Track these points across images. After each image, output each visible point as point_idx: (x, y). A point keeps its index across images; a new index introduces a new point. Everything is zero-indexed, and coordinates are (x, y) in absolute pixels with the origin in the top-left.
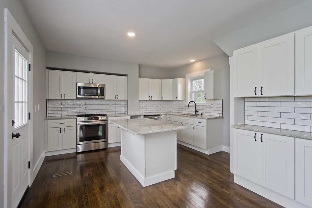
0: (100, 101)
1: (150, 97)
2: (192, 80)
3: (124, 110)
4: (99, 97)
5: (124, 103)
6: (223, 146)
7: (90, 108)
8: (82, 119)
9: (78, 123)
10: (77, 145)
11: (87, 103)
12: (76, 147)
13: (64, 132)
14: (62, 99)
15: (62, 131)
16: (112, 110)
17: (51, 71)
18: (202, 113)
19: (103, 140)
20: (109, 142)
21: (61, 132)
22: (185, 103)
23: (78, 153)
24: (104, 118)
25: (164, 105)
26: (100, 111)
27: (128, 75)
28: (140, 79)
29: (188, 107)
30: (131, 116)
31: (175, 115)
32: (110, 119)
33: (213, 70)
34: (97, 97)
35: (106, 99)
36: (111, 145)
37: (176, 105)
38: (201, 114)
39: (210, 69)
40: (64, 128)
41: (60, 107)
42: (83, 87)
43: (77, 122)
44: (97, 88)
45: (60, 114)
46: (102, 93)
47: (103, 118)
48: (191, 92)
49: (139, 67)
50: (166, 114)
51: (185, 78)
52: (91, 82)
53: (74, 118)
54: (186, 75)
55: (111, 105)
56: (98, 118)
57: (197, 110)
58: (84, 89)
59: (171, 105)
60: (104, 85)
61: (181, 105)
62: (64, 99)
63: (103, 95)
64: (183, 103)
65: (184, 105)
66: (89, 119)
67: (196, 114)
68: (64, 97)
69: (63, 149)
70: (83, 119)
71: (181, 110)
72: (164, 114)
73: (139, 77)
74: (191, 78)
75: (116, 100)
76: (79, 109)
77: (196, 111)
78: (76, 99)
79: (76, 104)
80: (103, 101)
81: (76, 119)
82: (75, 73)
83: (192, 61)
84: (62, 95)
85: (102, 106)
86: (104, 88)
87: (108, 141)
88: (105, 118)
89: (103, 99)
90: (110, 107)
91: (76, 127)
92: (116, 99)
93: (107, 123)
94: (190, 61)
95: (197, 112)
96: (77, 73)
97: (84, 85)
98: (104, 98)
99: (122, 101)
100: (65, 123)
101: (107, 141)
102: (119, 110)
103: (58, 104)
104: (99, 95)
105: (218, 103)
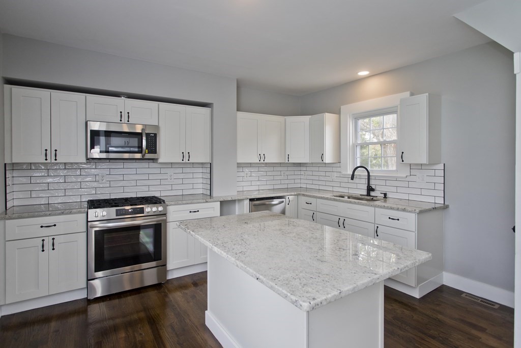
0: (145, 164)
1: (262, 156)
2: (357, 117)
3: (201, 186)
4: (143, 156)
5: (200, 170)
6: (444, 273)
7: (121, 184)
8: (101, 213)
9: (89, 224)
10: (88, 280)
11: (113, 172)
12: (85, 286)
13: (53, 249)
14: (49, 161)
15: (48, 245)
16: (174, 187)
17: (16, 89)
18: (385, 195)
19: (153, 264)
20: (170, 266)
21: (43, 251)
22: (339, 170)
23: (89, 301)
24: (158, 208)
25: (288, 173)
26: (146, 189)
27: (212, 104)
28: (240, 115)
29: (352, 178)
30: (221, 202)
31: (321, 198)
32: (172, 210)
33: (427, 94)
34: (138, 156)
35: (160, 161)
36: (175, 272)
37: (314, 173)
38: (383, 195)
39: (407, 94)
40: (53, 239)
41: (44, 182)
42: (105, 131)
43: (88, 222)
44: (139, 135)
45: (44, 199)
46: (153, 147)
47: (154, 209)
48: (353, 145)
49: (238, 87)
50: (298, 195)
51: (338, 112)
52: (125, 119)
53: (80, 212)
54: (342, 107)
55: (171, 176)
56: (142, 211)
57: (373, 187)
58: (105, 136)
59: (302, 173)
60: (157, 127)
61: (327, 174)
62: (53, 161)
63: (155, 152)
64: (334, 169)
65: (335, 174)
66: (118, 213)
67: (368, 194)
68: (53, 158)
69: (50, 294)
70: (105, 213)
71: (328, 183)
72: (293, 193)
73: (238, 110)
74: (353, 114)
75: (186, 164)
76: (95, 184)
77: (370, 189)
78: (85, 161)
79: (85, 172)
80: (152, 165)
81: (85, 215)
82: (82, 95)
83: (363, 73)
84: (48, 152)
85: (151, 177)
86: (155, 135)
87: (168, 265)
88: (161, 209)
89: (154, 160)
90: (169, 180)
91: (85, 233)
92: (184, 161)
93: (165, 221)
94: (357, 73)
95: (373, 190)
96: (89, 96)
97: (107, 126)
98: (157, 159)
99: (197, 166)
100: (55, 225)
101: (165, 265)
102: (191, 186)
103: (40, 175)
104: (143, 152)
105: (432, 173)
